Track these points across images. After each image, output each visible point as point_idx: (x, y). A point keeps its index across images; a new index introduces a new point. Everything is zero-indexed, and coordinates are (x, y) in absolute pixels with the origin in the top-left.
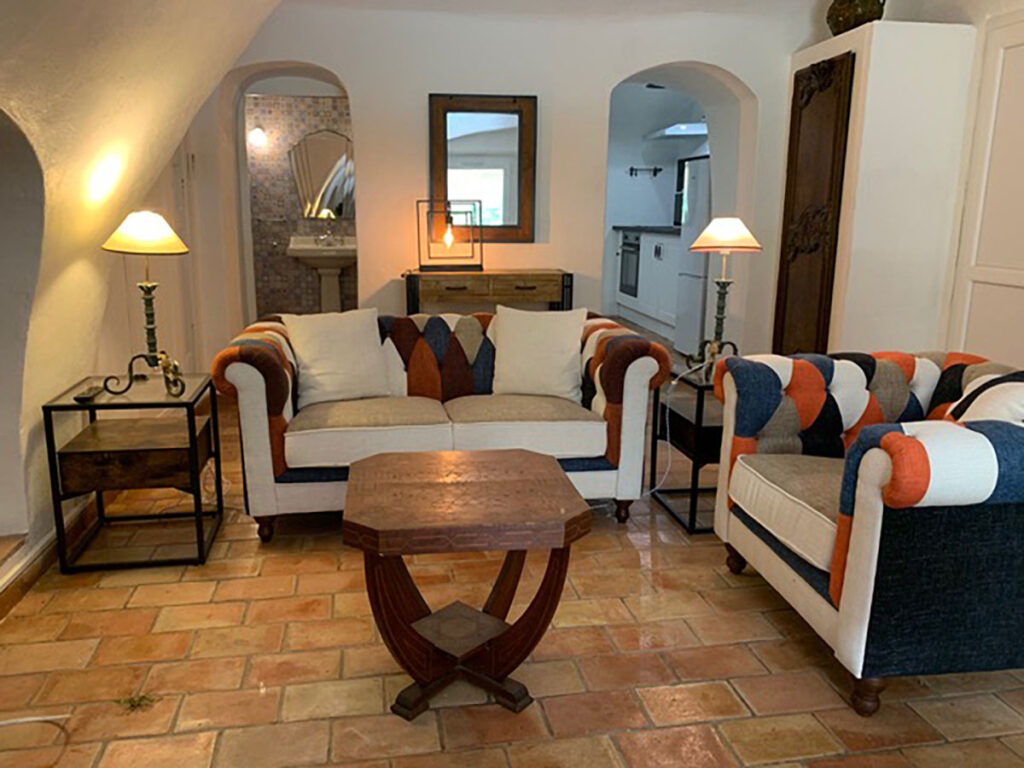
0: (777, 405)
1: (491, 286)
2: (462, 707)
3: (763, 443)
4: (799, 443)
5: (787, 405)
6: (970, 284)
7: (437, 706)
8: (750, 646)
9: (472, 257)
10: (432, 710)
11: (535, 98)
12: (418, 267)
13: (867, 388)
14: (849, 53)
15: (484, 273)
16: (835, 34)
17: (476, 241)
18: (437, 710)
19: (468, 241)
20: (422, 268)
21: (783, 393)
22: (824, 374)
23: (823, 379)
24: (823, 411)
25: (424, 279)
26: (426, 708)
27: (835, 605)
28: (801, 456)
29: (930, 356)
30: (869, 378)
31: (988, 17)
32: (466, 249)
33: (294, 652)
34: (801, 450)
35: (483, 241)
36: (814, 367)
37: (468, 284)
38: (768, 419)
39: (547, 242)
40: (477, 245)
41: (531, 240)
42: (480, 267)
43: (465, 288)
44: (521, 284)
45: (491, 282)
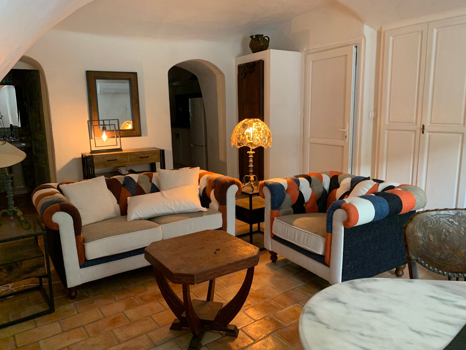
0: (285, 197)
1: (128, 158)
2: (214, 341)
3: (282, 211)
4: (291, 209)
5: (288, 196)
6: (309, 144)
7: (205, 344)
8: (296, 288)
9: (117, 145)
10: (204, 346)
11: (136, 73)
12: (90, 151)
13: (310, 187)
14: (261, 60)
15: (123, 152)
16: (254, 52)
17: (117, 137)
18: (206, 346)
19: (114, 137)
20: (92, 152)
21: (285, 192)
22: (297, 183)
23: (297, 186)
24: (299, 197)
25: (96, 157)
26: (201, 346)
27: (328, 265)
28: (293, 215)
29: (326, 173)
30: (310, 183)
31: (305, 50)
32: (113, 141)
33: (124, 342)
34: (293, 213)
35: (121, 137)
36: (294, 181)
37: (118, 158)
38: (282, 202)
39: (147, 135)
40: (118, 139)
41: (140, 135)
42: (120, 150)
43: (116, 160)
44: (142, 156)
45: (128, 156)
